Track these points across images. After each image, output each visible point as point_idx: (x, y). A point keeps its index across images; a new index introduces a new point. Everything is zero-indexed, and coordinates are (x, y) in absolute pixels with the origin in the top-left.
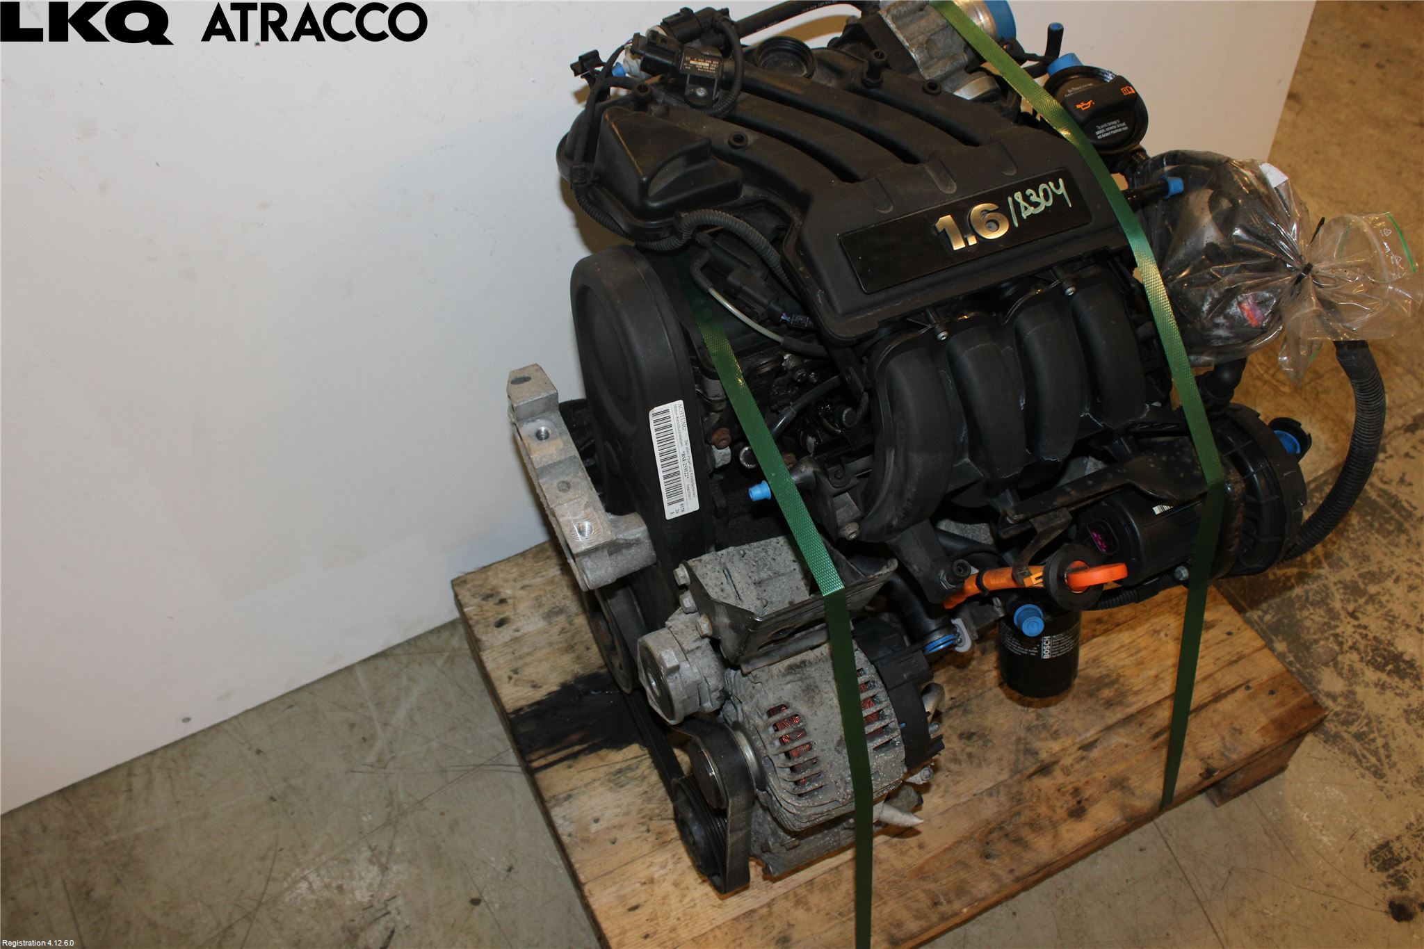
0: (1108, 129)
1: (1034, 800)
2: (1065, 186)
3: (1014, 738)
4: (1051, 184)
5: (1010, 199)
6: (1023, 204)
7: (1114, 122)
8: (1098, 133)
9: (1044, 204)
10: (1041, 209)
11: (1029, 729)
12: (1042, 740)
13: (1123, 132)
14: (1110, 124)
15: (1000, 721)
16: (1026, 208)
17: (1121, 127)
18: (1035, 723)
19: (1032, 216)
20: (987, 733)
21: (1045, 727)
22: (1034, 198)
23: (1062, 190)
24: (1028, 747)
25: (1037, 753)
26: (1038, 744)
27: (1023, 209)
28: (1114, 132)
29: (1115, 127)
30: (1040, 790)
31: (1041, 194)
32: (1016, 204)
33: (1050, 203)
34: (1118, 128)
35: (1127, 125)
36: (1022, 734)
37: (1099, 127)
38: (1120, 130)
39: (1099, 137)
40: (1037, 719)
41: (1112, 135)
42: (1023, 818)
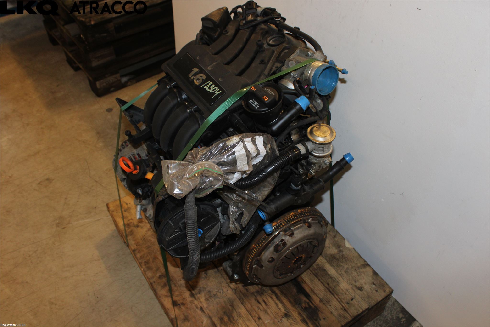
0: (253, 103)
1: (180, 291)
2: (219, 93)
3: (205, 287)
4: (218, 90)
5: (209, 82)
6: (209, 85)
7: (257, 104)
8: (251, 100)
9: (211, 91)
10: (209, 90)
11: (209, 291)
12: (205, 295)
13: (255, 107)
14: (256, 102)
15: (212, 283)
16: (207, 87)
17: (256, 106)
18: (212, 294)
19: (205, 89)
20: (207, 278)
21: (210, 297)
22: (211, 87)
23: (217, 93)
24: (202, 291)
25: (199, 293)
26: (203, 294)
27: (207, 86)
28: (253, 105)
29: (255, 104)
30: (184, 293)
31: (214, 88)
32: (208, 84)
33: (211, 92)
34: (255, 105)
35: (258, 108)
36: (207, 289)
37: (253, 100)
38: (255, 106)
39: (249, 101)
40: (213, 294)
41: (252, 105)
42: (174, 287)
